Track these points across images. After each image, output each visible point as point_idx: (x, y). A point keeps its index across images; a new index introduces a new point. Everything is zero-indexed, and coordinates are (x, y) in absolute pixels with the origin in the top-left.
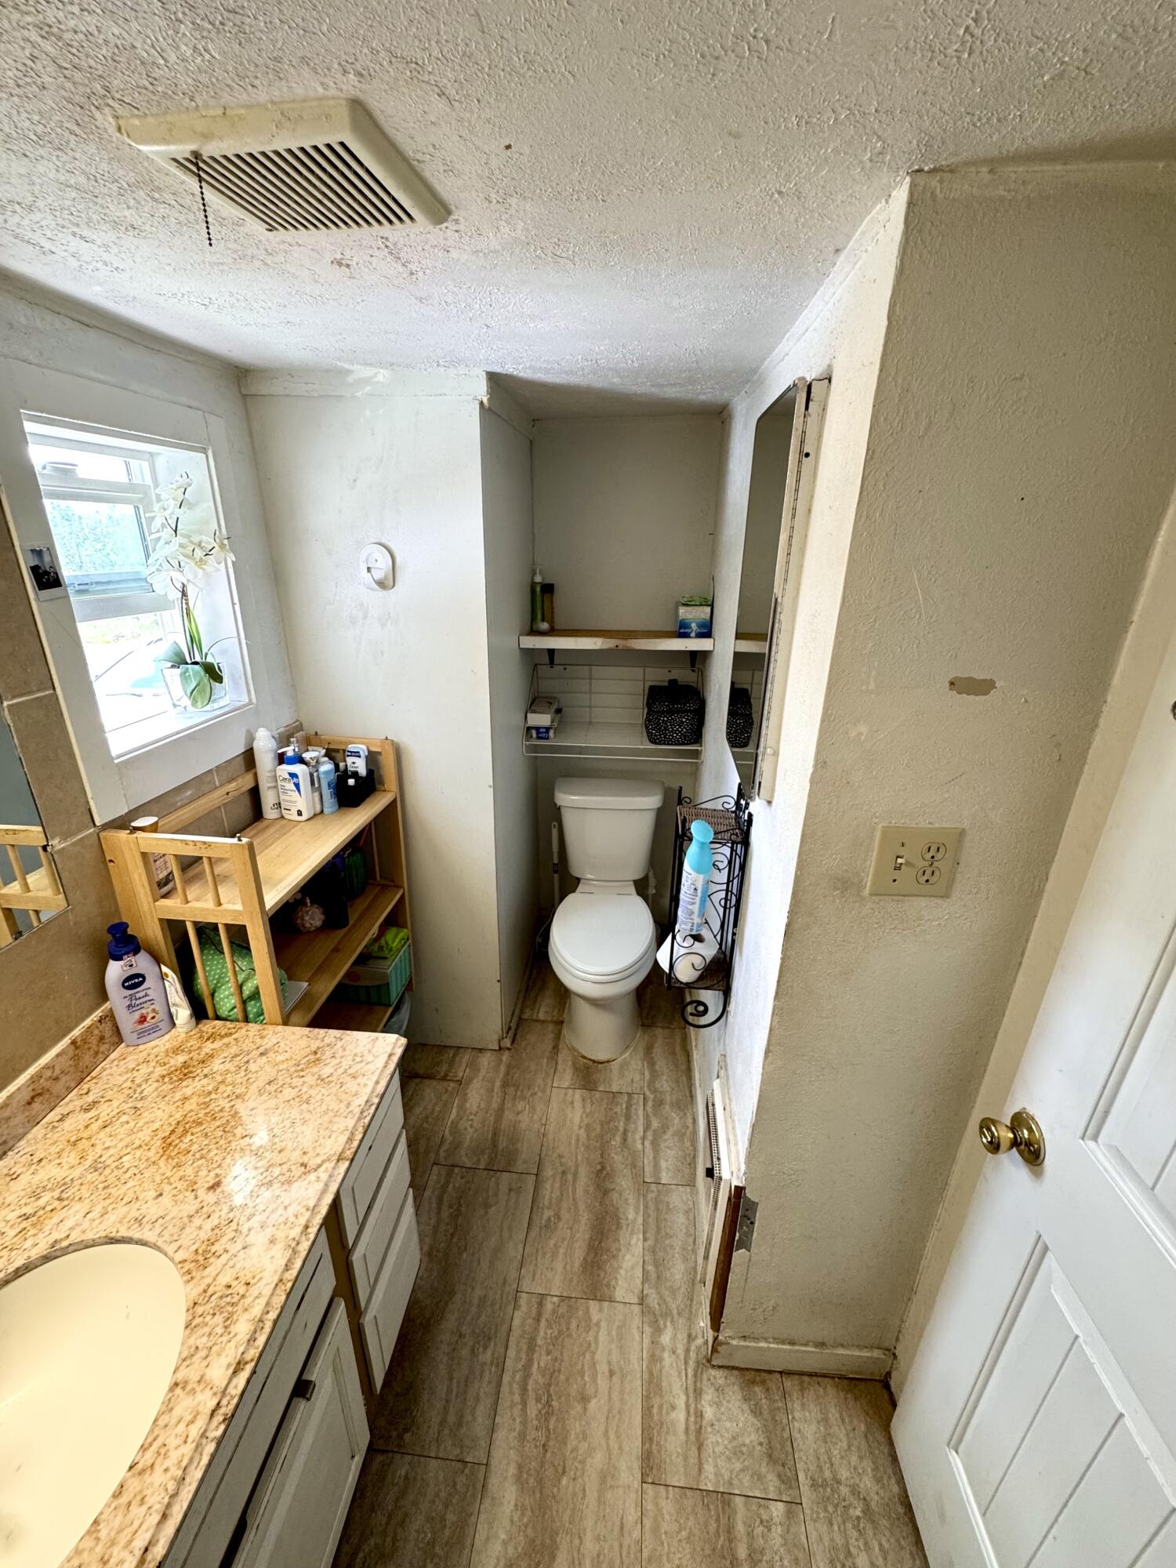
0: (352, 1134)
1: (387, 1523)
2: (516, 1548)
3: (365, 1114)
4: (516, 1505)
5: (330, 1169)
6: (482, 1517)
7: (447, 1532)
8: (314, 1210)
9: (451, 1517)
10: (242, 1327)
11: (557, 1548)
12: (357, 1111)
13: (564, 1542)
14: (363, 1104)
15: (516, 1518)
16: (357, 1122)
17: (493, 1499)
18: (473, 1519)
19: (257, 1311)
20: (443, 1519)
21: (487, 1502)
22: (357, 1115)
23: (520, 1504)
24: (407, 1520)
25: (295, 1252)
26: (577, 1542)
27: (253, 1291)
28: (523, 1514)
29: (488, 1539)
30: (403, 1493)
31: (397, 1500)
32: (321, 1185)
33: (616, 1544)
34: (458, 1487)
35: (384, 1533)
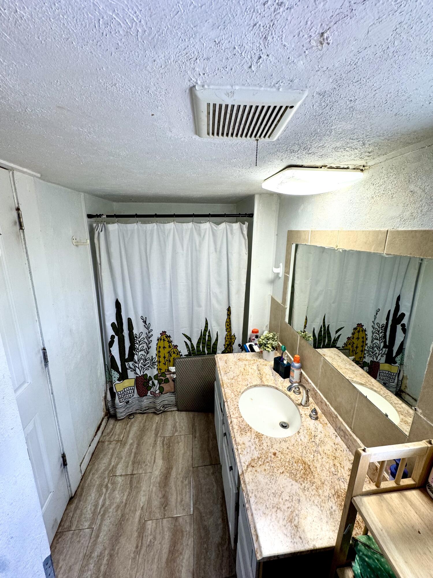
0: (245, 484)
1: (223, 553)
2: (180, 558)
3: (247, 496)
4: (181, 572)
5: (243, 467)
6: (192, 564)
7: (203, 557)
8: (239, 454)
9: (203, 561)
10: (236, 427)
11: (166, 563)
12: (250, 495)
13: (163, 564)
14: (250, 499)
15: (181, 568)
16: (247, 489)
17: (190, 572)
18: (195, 563)
19: (235, 431)
20: (205, 560)
21: (191, 569)
22: (249, 492)
23: (180, 572)
24: (217, 556)
25: (236, 444)
26: (159, 566)
27: (239, 433)
28: (178, 569)
29: (189, 558)
30: (221, 565)
31: (222, 561)
32: (242, 461)
33: (146, 568)
34: (203, 572)
35: (222, 551)
